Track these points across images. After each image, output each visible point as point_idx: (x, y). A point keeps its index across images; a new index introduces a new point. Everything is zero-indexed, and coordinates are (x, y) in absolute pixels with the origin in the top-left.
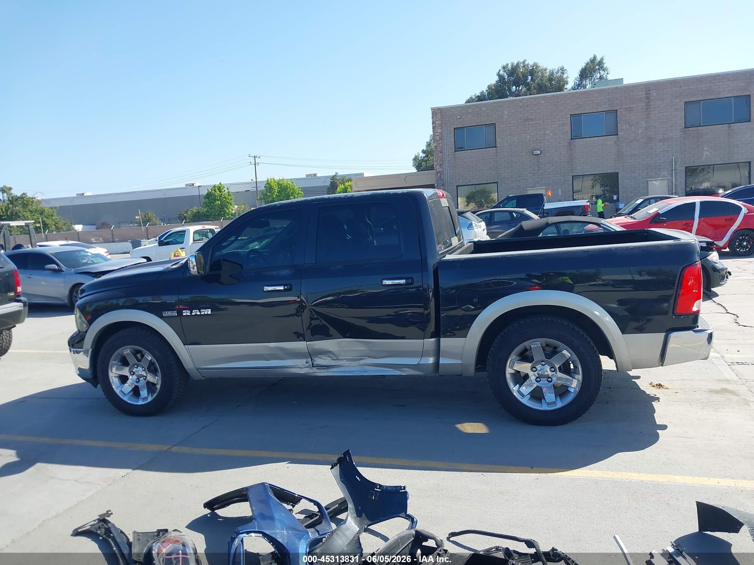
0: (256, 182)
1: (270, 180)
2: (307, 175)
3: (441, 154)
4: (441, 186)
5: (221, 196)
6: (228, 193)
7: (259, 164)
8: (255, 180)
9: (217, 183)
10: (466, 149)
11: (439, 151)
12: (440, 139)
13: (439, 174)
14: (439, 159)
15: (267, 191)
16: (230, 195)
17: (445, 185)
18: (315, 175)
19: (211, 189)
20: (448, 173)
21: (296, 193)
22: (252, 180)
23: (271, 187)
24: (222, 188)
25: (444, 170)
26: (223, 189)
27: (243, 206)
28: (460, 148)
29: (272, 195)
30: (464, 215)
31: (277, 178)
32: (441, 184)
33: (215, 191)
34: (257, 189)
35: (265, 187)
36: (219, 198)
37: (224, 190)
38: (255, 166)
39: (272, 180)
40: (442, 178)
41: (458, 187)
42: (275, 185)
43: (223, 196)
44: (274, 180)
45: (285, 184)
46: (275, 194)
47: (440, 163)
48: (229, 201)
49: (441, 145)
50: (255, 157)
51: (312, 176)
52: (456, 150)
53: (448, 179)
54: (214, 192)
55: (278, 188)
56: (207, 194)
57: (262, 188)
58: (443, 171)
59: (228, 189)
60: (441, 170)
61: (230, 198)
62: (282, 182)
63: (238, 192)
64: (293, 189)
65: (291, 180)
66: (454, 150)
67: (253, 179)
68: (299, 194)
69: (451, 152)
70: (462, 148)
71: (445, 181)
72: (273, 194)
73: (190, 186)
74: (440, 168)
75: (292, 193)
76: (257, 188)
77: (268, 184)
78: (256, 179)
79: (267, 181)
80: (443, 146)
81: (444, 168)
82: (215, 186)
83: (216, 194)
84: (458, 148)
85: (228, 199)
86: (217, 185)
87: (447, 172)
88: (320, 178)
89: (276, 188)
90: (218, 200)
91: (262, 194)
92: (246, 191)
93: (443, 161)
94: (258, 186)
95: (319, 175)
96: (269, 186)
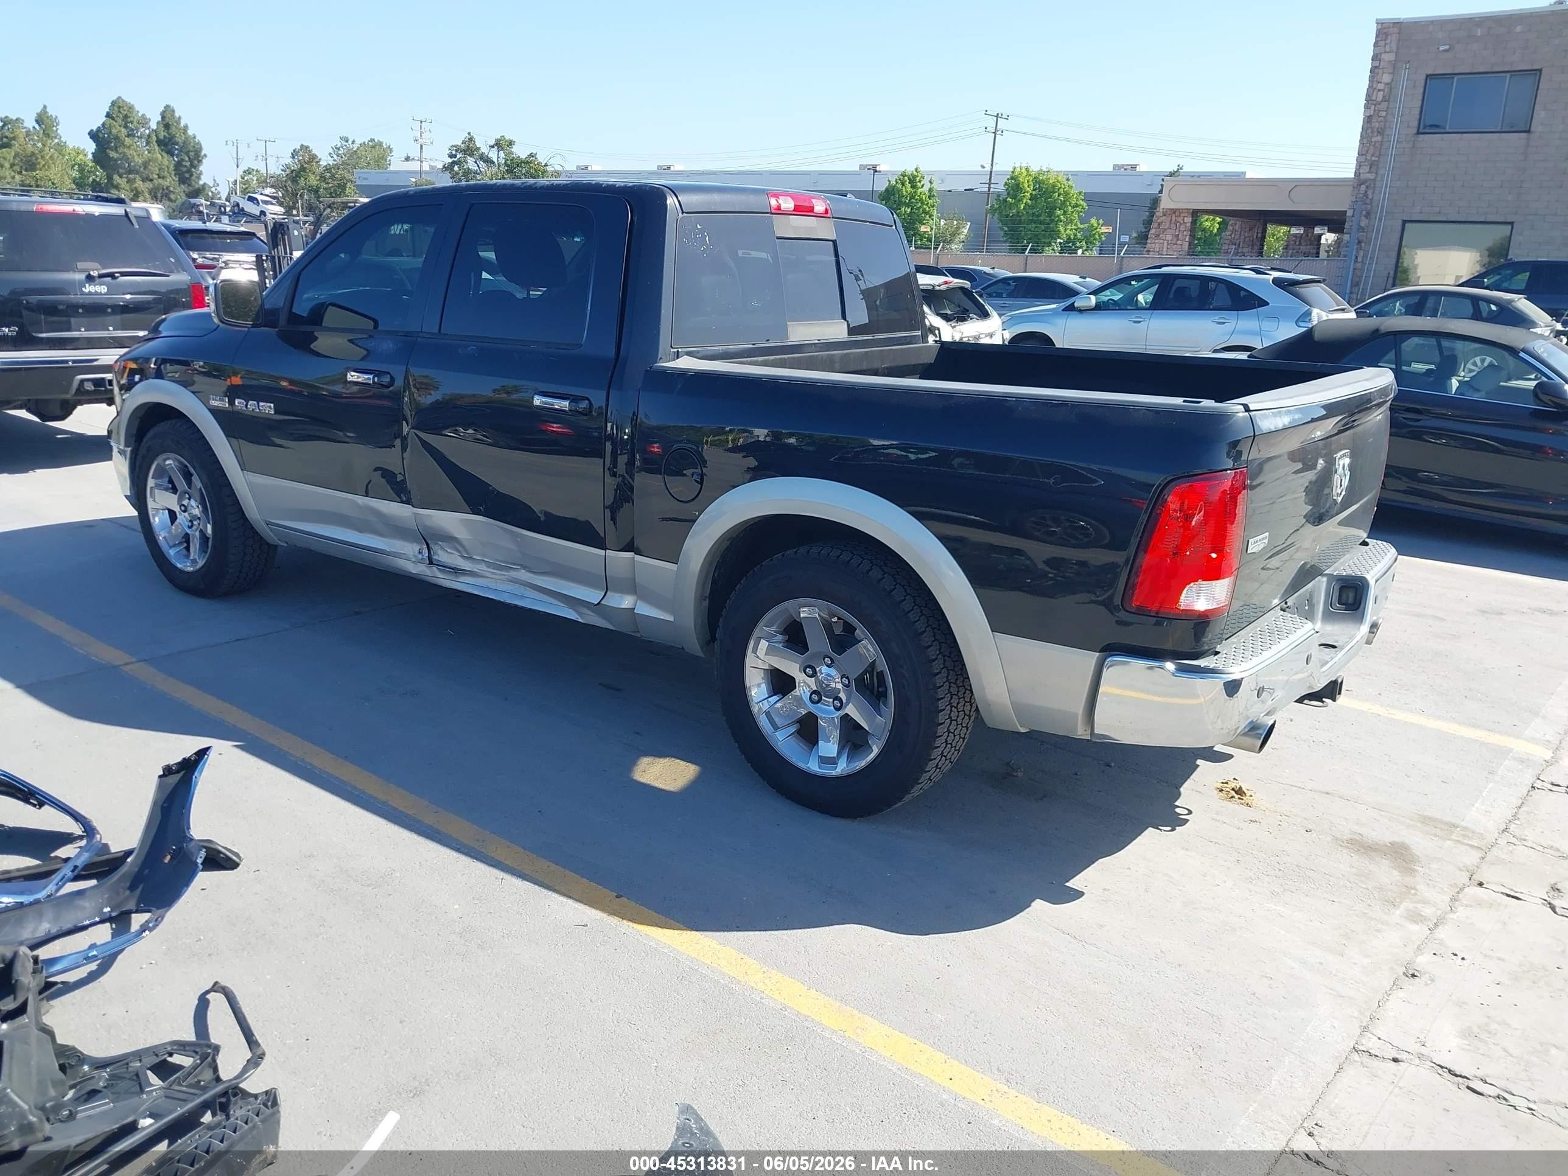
0: (991, 172)
1: (1019, 169)
2: (1116, 167)
3: (1379, 138)
4: (1363, 218)
5: (912, 197)
6: (930, 190)
7: (1004, 132)
8: (988, 169)
9: (910, 169)
10: (1448, 130)
11: (1375, 130)
12: (1384, 100)
13: (1363, 187)
14: (1372, 148)
15: (1008, 194)
16: (934, 196)
17: (1373, 216)
18: (1134, 167)
19: (896, 180)
20: (1386, 187)
21: (1070, 203)
22: (983, 167)
23: (1018, 185)
24: (918, 178)
25: (1379, 178)
26: (920, 182)
27: (955, 222)
28: (1431, 126)
29: (1016, 205)
30: (1298, 289)
31: (1035, 168)
32: (1364, 212)
33: (903, 184)
34: (989, 188)
35: (1006, 184)
36: (907, 201)
37: (922, 183)
38: (995, 136)
39: (1023, 170)
40: (1370, 196)
41: (1407, 225)
42: (1028, 182)
43: (917, 197)
44: (1027, 169)
45: (1051, 181)
46: (1024, 202)
47: (1373, 158)
48: (927, 209)
49: (1384, 114)
50: (997, 116)
51: (1125, 169)
52: (1421, 130)
53: (1384, 200)
54: (899, 186)
55: (1034, 190)
56: (887, 189)
57: (999, 187)
58: (1374, 180)
59: (930, 182)
60: (1372, 176)
61: (930, 201)
62: (1045, 177)
63: (949, 191)
64: (1066, 194)
65: (1066, 173)
66: (1415, 131)
67: (985, 165)
68: (1077, 206)
69: (1407, 135)
70: (1437, 126)
71: (1374, 204)
72: (1019, 201)
73: (869, 169)
74: (1370, 172)
75: (1064, 203)
76: (989, 185)
77: (1012, 178)
78: (992, 165)
79: (1013, 172)
80: (1389, 118)
81: (1381, 172)
82: (904, 175)
83: (904, 190)
84: (1427, 126)
85: (928, 203)
86: (910, 173)
87: (1386, 184)
88: (1142, 174)
89: (1028, 189)
90: (907, 205)
91: (998, 200)
92: (966, 190)
93: (1380, 155)
94: (992, 182)
95: (1142, 168)
96: (1014, 186)
